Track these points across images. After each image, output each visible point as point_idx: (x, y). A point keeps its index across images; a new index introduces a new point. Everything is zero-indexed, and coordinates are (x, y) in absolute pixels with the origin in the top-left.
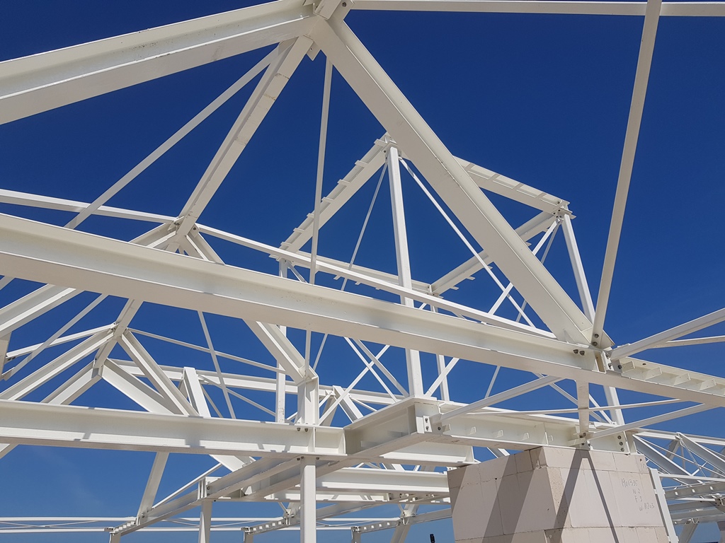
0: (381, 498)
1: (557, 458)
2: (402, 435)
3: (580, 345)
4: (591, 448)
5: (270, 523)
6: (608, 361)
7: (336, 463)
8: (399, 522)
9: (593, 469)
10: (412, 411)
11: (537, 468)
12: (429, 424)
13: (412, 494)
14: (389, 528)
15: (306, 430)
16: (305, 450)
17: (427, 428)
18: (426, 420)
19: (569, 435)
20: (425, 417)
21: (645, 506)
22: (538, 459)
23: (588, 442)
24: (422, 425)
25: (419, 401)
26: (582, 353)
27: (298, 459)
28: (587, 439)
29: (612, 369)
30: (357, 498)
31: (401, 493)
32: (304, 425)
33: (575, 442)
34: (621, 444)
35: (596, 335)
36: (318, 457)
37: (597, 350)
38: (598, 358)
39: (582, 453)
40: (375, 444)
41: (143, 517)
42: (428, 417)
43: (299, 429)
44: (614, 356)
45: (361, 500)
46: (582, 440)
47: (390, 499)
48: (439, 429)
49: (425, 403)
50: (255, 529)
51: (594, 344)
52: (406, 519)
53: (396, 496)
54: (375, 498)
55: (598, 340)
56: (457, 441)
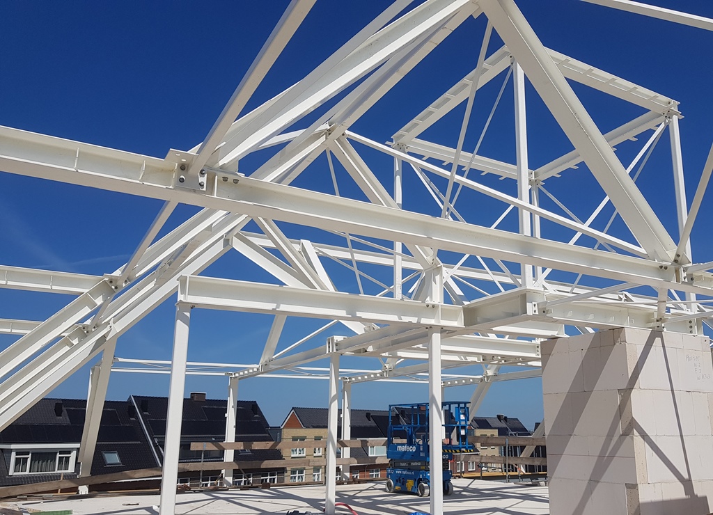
0: (475, 359)
1: (635, 337)
2: (513, 315)
3: (664, 263)
4: (665, 330)
5: (369, 375)
6: (684, 275)
7: (454, 332)
8: (482, 380)
9: (664, 347)
10: (524, 297)
11: (617, 344)
12: (536, 308)
13: (503, 357)
14: (471, 383)
15: (433, 306)
16: (432, 322)
17: (535, 311)
18: (535, 305)
19: (648, 318)
20: (534, 303)
21: (703, 376)
22: (619, 337)
23: (663, 325)
24: (531, 309)
25: (529, 291)
26: (666, 268)
27: (427, 328)
28: (662, 323)
29: (686, 280)
30: (456, 358)
31: (493, 356)
32: (432, 303)
33: (652, 325)
34: (691, 327)
35: (678, 256)
36: (442, 328)
37: (677, 266)
38: (677, 271)
39: (656, 333)
40: (489, 320)
41: (266, 365)
42: (536, 303)
43: (428, 306)
44: (689, 272)
45: (459, 359)
46: (658, 324)
47: (483, 360)
48: (544, 312)
49: (535, 292)
50: (354, 379)
51: (676, 261)
52: (488, 377)
53: (488, 358)
54: (470, 359)
55: (679, 259)
56: (556, 321)
